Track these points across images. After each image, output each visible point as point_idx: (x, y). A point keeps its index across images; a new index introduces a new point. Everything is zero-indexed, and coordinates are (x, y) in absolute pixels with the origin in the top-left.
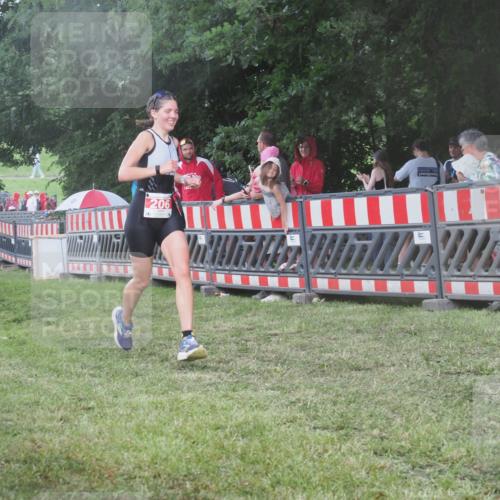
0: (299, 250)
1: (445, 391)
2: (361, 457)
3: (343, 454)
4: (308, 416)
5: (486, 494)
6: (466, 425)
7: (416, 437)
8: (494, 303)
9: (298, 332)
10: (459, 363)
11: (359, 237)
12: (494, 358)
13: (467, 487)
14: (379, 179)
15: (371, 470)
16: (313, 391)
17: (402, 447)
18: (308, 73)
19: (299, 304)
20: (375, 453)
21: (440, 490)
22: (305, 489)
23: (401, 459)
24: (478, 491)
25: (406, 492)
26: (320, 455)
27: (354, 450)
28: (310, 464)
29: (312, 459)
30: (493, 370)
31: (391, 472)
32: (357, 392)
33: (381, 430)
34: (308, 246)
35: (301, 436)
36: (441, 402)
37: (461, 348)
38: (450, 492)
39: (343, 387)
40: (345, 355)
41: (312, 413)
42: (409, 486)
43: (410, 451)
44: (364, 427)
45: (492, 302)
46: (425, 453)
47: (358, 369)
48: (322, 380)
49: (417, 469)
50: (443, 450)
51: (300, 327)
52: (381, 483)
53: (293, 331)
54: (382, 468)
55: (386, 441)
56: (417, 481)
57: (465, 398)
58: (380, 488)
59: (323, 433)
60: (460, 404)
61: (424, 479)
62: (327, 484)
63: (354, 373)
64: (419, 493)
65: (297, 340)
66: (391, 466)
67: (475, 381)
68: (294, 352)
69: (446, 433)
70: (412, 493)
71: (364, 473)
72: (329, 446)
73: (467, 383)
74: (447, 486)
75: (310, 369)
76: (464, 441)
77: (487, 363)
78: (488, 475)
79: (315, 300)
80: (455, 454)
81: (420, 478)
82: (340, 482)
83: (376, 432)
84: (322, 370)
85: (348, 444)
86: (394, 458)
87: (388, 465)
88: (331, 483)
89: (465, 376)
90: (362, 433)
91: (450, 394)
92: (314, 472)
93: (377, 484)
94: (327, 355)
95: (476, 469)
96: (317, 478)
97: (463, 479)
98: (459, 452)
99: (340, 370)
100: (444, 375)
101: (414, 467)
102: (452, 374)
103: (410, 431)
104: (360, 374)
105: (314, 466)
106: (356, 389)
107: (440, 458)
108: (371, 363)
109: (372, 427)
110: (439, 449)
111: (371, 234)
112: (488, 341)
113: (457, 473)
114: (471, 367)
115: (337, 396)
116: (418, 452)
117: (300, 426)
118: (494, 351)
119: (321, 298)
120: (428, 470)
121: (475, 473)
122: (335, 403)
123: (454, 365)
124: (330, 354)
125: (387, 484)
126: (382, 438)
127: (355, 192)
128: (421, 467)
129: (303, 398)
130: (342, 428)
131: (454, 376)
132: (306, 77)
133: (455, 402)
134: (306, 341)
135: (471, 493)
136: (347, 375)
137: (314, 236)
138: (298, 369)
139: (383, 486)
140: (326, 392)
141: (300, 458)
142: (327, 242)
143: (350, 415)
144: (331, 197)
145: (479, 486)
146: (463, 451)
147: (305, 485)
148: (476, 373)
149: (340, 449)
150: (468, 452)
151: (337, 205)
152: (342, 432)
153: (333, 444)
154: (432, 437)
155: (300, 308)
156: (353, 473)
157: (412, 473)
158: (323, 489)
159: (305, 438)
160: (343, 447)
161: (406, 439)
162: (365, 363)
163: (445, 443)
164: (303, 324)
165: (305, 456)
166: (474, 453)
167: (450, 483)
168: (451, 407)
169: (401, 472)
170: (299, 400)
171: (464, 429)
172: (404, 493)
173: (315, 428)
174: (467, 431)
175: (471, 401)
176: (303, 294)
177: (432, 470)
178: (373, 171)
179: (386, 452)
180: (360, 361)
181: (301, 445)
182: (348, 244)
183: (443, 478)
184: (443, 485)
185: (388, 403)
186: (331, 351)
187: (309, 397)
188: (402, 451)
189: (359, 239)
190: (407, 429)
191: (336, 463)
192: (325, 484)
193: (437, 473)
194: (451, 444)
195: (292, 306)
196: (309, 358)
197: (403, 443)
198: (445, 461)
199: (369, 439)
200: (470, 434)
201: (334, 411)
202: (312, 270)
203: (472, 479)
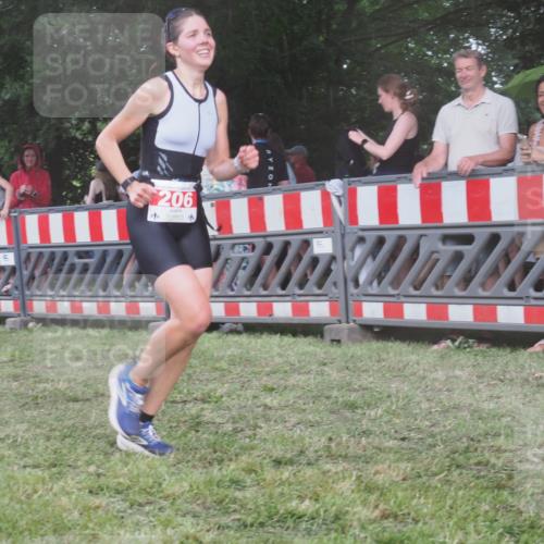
0: (13, 270)
1: (169, 421)
2: (74, 497)
3: (55, 495)
4: (18, 453)
5: (208, 531)
6: (190, 457)
7: (135, 473)
8: (227, 325)
9: (12, 361)
10: (185, 391)
11: (80, 255)
12: (223, 384)
13: (188, 526)
14: (98, 192)
15: (85, 510)
16: (25, 426)
17: (120, 484)
18: (23, 75)
19: (13, 330)
20: (91, 492)
21: (159, 530)
22: (10, 534)
23: (119, 497)
24: (199, 528)
25: (122, 532)
26: (29, 497)
27: (68, 489)
28: (18, 507)
29: (20, 502)
30: (222, 397)
31: (107, 512)
32: (73, 425)
33: (98, 467)
34: (23, 266)
35: (9, 476)
36: (164, 433)
37: (189, 375)
38: (169, 531)
39: (58, 419)
40: (62, 386)
41: (22, 450)
42: (125, 526)
43: (129, 488)
44: (79, 463)
45: (223, 324)
46: (145, 490)
47: (76, 400)
48: (35, 413)
49: (135, 506)
50: (164, 486)
51: (13, 356)
52: (96, 524)
53: (5, 359)
54: (98, 507)
55: (102, 478)
56: (135, 521)
57: (191, 428)
58: (93, 529)
59: (34, 471)
60: (185, 435)
61: (142, 518)
62: (36, 528)
63: (71, 405)
64: (137, 533)
65: (9, 370)
66: (108, 505)
67: (202, 409)
68: (5, 383)
69: (169, 467)
70: (128, 535)
71: (76, 514)
72: (39, 486)
73: (194, 411)
74: (166, 524)
75: (23, 401)
76: (187, 475)
77: (215, 390)
78: (211, 511)
79: (31, 325)
80: (176, 489)
81: (138, 516)
82: (49, 525)
83: (92, 469)
84: (36, 402)
85: (61, 483)
86: (111, 496)
87: (104, 504)
88: (40, 526)
89: (191, 404)
90: (77, 470)
91: (174, 425)
92: (21, 516)
93: (91, 525)
94: (41, 386)
95: (198, 505)
96: (24, 522)
97: (184, 516)
98: (182, 486)
99: (55, 402)
100: (169, 404)
101: (132, 506)
102: (178, 403)
103: (129, 467)
104: (77, 406)
105: (22, 509)
106: (72, 422)
107: (161, 495)
108: (90, 393)
109: (89, 463)
110: (160, 485)
111: (92, 251)
112: (218, 365)
113: (178, 510)
114: (198, 394)
115: (51, 430)
116: (137, 489)
117: (8, 465)
118: (224, 376)
119: (38, 323)
120: (147, 508)
121: (198, 509)
122: (48, 439)
123: (180, 392)
124: (45, 385)
125: (101, 525)
126: (99, 475)
127: (77, 206)
128: (140, 505)
129: (13, 434)
130: (55, 466)
131: (180, 406)
132: (22, 80)
133: (179, 432)
134: (19, 371)
135: (192, 531)
136: (63, 407)
137: (29, 255)
138: (8, 402)
139: (97, 528)
140: (39, 427)
141: (6, 501)
142: (44, 260)
143: (65, 451)
144: (50, 211)
145: (201, 522)
146: (186, 485)
147: (10, 530)
148: (204, 401)
149: (51, 489)
150: (191, 486)
151: (56, 220)
152: (54, 470)
153: (44, 484)
154: (153, 471)
155: (14, 335)
156: (64, 515)
157: (130, 511)
158: (30, 534)
159: (12, 477)
160: (55, 486)
161: (124, 475)
162: (83, 393)
163: (167, 477)
164: (17, 353)
165: (11, 499)
166: (198, 488)
167: (169, 521)
168: (175, 439)
169: (119, 511)
170: (8, 436)
171: (188, 462)
172: (119, 534)
173: (25, 467)
174: (190, 464)
175: (197, 431)
176: (18, 319)
177: (152, 508)
178: (93, 183)
179: (102, 490)
180: (79, 391)
181: (9, 485)
182: (68, 263)
183: (163, 516)
184: (161, 523)
185: (107, 437)
186: (47, 381)
187: (21, 433)
188: (120, 488)
189: (80, 257)
190: (126, 464)
191: (46, 504)
192: (33, 528)
193: (156, 511)
194: (174, 478)
195: (5, 332)
196: (22, 389)
197: (121, 480)
198: (166, 498)
199: (83, 476)
200: (194, 466)
201: (47, 447)
202: (27, 293)
203: (194, 516)
